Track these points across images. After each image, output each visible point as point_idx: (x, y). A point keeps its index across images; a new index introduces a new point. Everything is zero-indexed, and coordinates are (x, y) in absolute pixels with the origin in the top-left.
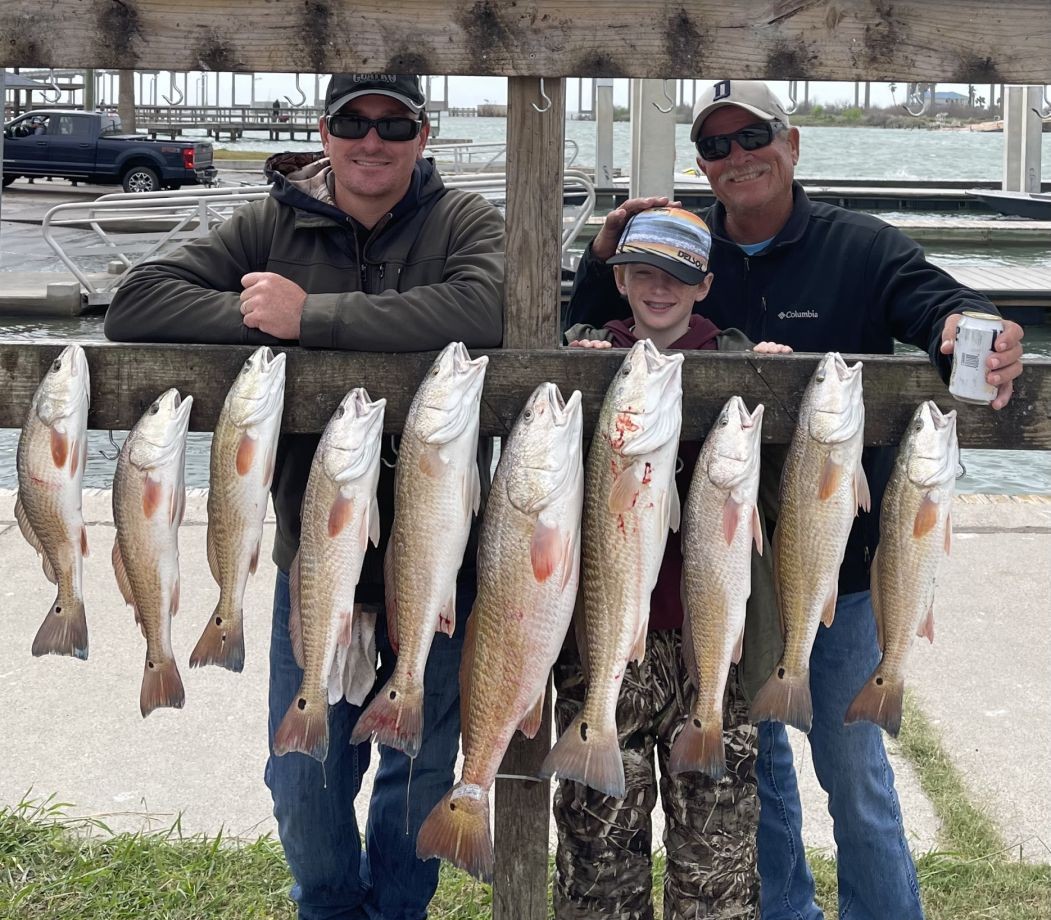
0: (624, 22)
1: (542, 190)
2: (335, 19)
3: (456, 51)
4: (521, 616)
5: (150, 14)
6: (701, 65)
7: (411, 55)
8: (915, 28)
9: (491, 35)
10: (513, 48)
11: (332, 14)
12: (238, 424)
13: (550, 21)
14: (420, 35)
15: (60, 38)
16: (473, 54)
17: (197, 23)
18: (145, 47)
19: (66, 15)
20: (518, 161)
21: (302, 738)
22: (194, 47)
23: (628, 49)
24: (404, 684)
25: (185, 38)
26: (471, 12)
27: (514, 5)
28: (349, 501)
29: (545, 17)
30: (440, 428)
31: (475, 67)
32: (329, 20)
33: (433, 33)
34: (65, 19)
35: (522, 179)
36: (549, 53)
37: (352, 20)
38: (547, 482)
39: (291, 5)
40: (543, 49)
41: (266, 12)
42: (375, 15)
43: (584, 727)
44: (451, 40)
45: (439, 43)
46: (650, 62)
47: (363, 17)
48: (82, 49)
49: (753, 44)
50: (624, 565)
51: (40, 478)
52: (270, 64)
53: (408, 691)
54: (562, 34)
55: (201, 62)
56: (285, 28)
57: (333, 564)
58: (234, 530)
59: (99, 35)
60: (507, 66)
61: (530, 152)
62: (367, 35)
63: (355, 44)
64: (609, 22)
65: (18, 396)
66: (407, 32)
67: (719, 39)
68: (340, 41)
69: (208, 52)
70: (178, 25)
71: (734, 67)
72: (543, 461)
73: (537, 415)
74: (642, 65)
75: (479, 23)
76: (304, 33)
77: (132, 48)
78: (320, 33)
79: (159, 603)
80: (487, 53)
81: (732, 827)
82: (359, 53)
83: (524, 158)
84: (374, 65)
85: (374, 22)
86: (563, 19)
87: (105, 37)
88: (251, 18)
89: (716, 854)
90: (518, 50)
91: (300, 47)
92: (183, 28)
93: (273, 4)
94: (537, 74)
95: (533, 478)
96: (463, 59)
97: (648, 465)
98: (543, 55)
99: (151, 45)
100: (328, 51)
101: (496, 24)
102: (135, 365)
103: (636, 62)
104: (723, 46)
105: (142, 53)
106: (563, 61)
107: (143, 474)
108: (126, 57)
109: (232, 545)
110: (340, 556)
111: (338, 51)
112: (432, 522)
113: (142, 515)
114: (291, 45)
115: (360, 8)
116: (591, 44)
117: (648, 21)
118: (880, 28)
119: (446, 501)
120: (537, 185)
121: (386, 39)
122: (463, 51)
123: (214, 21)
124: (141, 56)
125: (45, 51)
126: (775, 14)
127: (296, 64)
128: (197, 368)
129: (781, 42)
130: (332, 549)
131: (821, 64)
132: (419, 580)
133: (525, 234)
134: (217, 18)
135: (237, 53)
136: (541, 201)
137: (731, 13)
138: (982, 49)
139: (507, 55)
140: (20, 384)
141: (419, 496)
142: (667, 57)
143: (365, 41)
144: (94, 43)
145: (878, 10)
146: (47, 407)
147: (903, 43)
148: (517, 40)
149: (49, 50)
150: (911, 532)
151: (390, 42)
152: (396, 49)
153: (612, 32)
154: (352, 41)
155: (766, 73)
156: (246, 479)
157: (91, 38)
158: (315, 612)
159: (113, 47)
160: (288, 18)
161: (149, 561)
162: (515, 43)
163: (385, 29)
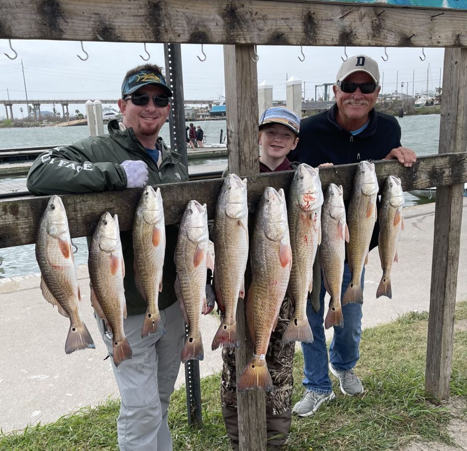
0: (288, 17)
1: (252, 101)
2: (163, 11)
3: (220, 30)
4: (276, 283)
5: (67, 5)
6: (316, 38)
7: (200, 32)
8: (387, 22)
9: (234, 22)
10: (243, 29)
11: (162, 9)
12: (152, 223)
13: (258, 15)
14: (204, 21)
15: (15, 19)
16: (227, 32)
17: (94, 12)
18: (66, 25)
19: (17, 4)
20: (242, 87)
21: (193, 353)
22: (93, 26)
23: (289, 30)
24: (230, 322)
25: (88, 21)
26: (225, 10)
27: (243, 6)
28: (202, 250)
29: (256, 13)
30: (241, 211)
31: (228, 39)
32: (161, 12)
33: (208, 20)
34: (17, 7)
35: (244, 96)
36: (258, 32)
37: (172, 12)
38: (283, 227)
39: (141, 3)
40: (256, 30)
41: (129, 6)
42: (182, 10)
43: (296, 321)
44: (217, 25)
45: (212, 26)
46: (298, 37)
47: (177, 11)
48: (30, 26)
49: (334, 28)
50: (307, 255)
51: (57, 265)
52: (133, 37)
53: (231, 324)
54: (263, 22)
55: (98, 35)
56: (140, 16)
57: (198, 279)
58: (152, 273)
59: (38, 18)
60: (241, 39)
61: (246, 82)
62: (179, 21)
63: (174, 26)
64: (281, 17)
65: (22, 228)
66: (197, 20)
67: (322, 26)
68: (167, 24)
69: (101, 29)
70: (83, 13)
71: (328, 39)
72: (280, 219)
73: (272, 201)
74: (295, 38)
75: (229, 15)
76: (149, 19)
77: (59, 26)
78: (157, 19)
79: (120, 314)
80: (233, 32)
81: (289, 355)
82: (176, 31)
83: (243, 85)
84: (184, 38)
85: (182, 14)
86: (264, 14)
87: (42, 19)
88: (122, 10)
89: (284, 366)
90: (246, 30)
91: (148, 27)
92: (86, 14)
93: (132, 2)
94: (254, 42)
95: (278, 226)
96: (223, 35)
97: (316, 214)
98: (256, 33)
99: (70, 24)
100: (161, 29)
101: (235, 17)
102: (83, 203)
103: (292, 37)
104: (325, 30)
105: (65, 29)
106: (264, 36)
107: (109, 254)
108: (56, 31)
109: (152, 280)
110: (200, 275)
111: (166, 29)
112: (237, 252)
113: (110, 274)
114: (143, 26)
115: (175, 6)
116: (275, 27)
117: (296, 16)
118: (376, 21)
119: (242, 242)
120: (249, 99)
121: (188, 23)
122: (222, 30)
123: (102, 11)
124: (64, 31)
125: (7, 26)
126: (342, 14)
127: (146, 37)
128: (114, 201)
129: (344, 28)
130: (196, 272)
131: (357, 38)
132: (233, 278)
133: (246, 122)
134: (104, 10)
135: (116, 30)
136: (251, 106)
137: (327, 13)
138: (407, 31)
139: (241, 32)
140: (22, 221)
141: (231, 242)
142: (303, 34)
143: (178, 25)
144: (37, 22)
145: (376, 14)
146: (53, 229)
147: (383, 28)
148: (245, 25)
149: (9, 27)
150: (392, 225)
151: (190, 25)
152: (193, 29)
153: (283, 21)
154: (173, 24)
155: (339, 42)
156: (157, 248)
157: (34, 19)
158: (192, 301)
159: (48, 25)
160: (140, 11)
161: (114, 295)
162: (244, 26)
163: (187, 17)
